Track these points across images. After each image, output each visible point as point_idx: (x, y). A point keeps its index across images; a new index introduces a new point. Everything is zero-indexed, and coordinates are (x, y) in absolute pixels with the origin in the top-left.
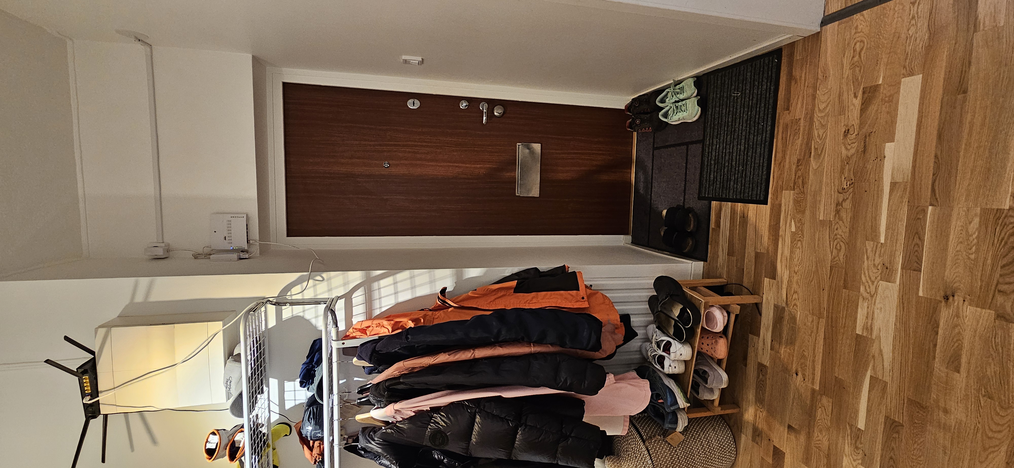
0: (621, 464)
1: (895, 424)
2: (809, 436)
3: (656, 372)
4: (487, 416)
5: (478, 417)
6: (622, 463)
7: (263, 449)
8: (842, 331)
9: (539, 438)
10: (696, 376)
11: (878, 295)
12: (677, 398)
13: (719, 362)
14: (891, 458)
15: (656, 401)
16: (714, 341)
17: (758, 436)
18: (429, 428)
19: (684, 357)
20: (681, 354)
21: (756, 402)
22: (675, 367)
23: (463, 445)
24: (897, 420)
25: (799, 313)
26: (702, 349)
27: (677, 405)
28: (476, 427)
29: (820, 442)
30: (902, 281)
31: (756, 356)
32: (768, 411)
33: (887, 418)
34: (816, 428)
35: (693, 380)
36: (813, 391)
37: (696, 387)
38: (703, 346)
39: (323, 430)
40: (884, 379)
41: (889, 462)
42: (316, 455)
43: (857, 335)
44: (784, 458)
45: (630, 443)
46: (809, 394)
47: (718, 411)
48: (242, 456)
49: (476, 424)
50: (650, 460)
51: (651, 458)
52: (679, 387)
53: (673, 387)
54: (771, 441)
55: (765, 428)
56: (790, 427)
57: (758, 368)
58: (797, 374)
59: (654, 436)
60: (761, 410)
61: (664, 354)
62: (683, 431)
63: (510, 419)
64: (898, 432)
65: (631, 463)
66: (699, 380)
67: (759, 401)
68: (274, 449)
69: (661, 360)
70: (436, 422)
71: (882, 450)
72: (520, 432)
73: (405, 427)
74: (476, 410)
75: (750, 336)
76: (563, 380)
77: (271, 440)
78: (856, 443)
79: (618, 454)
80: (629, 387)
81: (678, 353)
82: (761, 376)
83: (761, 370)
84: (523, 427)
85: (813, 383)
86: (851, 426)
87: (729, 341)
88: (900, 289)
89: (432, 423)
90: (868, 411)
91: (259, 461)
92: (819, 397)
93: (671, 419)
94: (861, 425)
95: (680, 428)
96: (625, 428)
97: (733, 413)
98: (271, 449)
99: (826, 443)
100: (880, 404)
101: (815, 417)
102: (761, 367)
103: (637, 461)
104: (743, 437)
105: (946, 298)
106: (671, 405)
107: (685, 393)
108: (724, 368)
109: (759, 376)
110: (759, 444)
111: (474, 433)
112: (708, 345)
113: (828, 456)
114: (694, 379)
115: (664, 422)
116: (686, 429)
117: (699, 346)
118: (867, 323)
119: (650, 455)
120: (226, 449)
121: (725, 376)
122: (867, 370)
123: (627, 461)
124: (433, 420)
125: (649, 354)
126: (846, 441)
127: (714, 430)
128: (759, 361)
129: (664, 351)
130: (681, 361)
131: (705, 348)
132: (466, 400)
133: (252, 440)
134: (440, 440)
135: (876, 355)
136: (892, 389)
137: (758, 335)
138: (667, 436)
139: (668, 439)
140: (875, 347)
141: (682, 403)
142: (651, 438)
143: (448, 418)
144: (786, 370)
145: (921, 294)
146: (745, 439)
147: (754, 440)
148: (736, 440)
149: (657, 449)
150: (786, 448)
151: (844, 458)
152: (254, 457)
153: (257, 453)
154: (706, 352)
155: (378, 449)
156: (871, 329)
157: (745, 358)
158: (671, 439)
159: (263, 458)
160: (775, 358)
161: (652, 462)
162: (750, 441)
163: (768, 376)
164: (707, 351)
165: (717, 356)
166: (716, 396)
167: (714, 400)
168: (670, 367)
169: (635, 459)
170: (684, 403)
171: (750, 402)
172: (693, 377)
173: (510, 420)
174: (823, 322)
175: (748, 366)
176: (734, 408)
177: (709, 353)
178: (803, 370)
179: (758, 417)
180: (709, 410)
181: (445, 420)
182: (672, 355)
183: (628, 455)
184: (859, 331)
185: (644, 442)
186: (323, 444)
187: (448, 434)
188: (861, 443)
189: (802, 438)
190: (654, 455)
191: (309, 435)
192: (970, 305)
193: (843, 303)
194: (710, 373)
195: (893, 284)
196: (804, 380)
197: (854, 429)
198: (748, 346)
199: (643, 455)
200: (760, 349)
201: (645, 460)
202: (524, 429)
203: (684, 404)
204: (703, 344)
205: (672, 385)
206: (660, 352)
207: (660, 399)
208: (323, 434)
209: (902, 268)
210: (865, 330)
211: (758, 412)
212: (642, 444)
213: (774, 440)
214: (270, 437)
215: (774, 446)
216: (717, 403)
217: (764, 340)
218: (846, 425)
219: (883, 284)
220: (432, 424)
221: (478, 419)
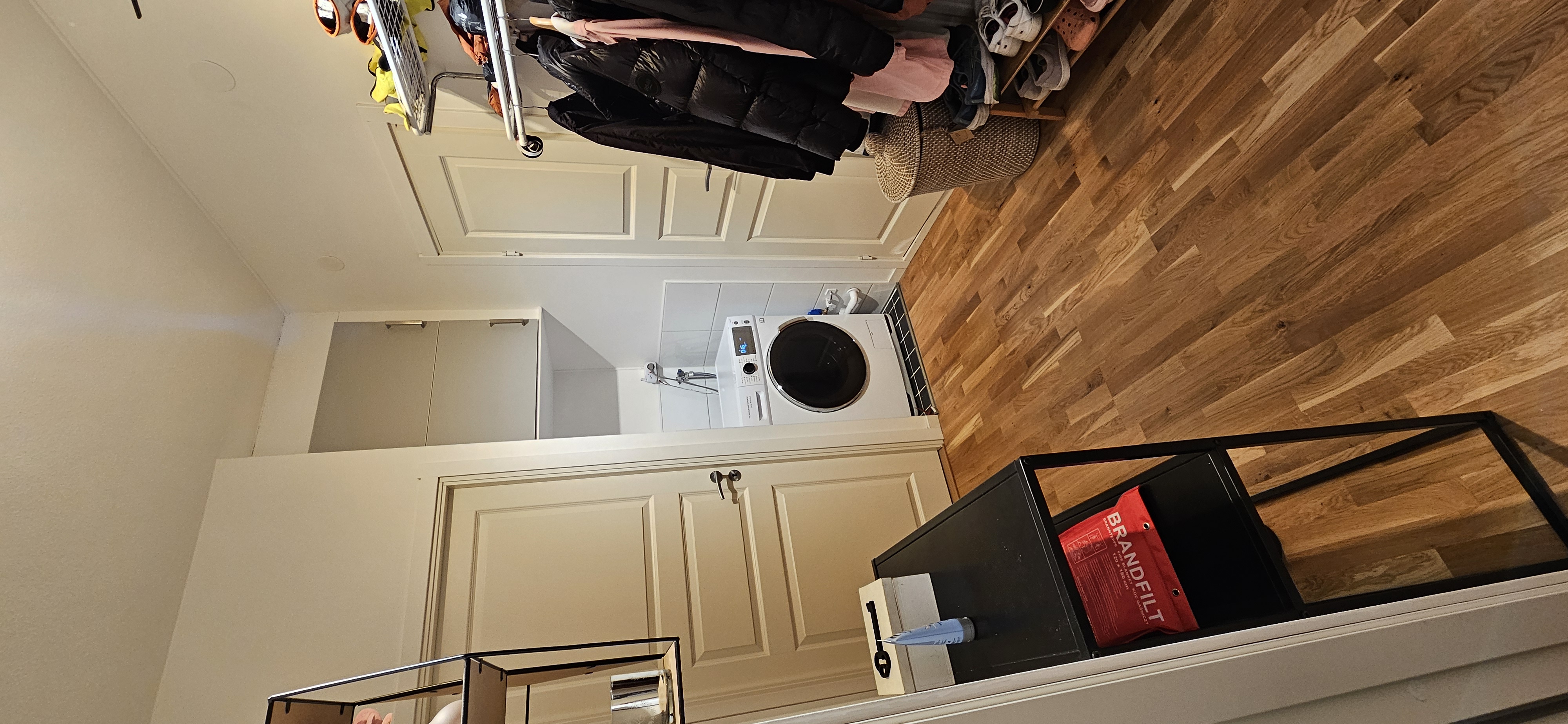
0: (884, 146)
1: (1210, 197)
2: (1116, 177)
3: (978, 43)
4: (714, 71)
5: (702, 68)
6: (886, 146)
7: (400, 27)
8: (1249, 67)
9: (779, 115)
10: (1029, 63)
11: (1331, 39)
12: (987, 90)
13: (1071, 54)
14: (1177, 226)
15: (959, 83)
16: (1080, 22)
17: (1065, 155)
18: (636, 68)
19: (1023, 37)
20: (1022, 32)
21: (1087, 118)
22: (1006, 46)
23: (681, 99)
24: (1214, 193)
25: (1222, 18)
26: (1058, 27)
27: (982, 99)
28: (699, 83)
29: (1123, 186)
30: (1373, 33)
31: (1128, 56)
32: (1094, 133)
33: (1207, 187)
34: (1130, 171)
35: (1023, 67)
36: (1160, 128)
37: (1022, 78)
38: (1062, 25)
39: (483, 22)
40: (1240, 148)
41: (1173, 228)
42: (480, 55)
43: (1261, 81)
44: (1076, 188)
45: (904, 126)
46: (1152, 130)
47: (1036, 115)
48: (376, 36)
49: (699, 78)
50: (919, 154)
51: (921, 150)
52: (996, 76)
53: (989, 73)
54: (1074, 167)
55: (1078, 151)
56: (1105, 159)
57: (1118, 76)
58: (1156, 102)
59: (937, 126)
60: (1088, 129)
61: (1000, 22)
62: (976, 130)
63: (746, 82)
64: (1204, 205)
65: (897, 149)
66: (1031, 70)
67: (1093, 116)
68: (415, 25)
69: (993, 28)
70: (644, 62)
71: (1175, 216)
72: (756, 103)
73: (602, 59)
74: (701, 60)
75: (1140, 23)
76: (829, 49)
77: (407, 11)
78: (1156, 200)
79: (885, 133)
80: (923, 69)
81: (1019, 29)
82: (1115, 87)
83: (1121, 80)
84: (762, 96)
85: (1163, 122)
86: (1166, 181)
87: (1101, 29)
88: (1363, 40)
89: (640, 61)
90: (1196, 174)
91: (399, 43)
92: (1158, 139)
93: (967, 113)
94: (1176, 186)
95: (973, 126)
96: (903, 109)
97: (1053, 121)
98: (411, 26)
99: (1128, 189)
100: (1212, 171)
101: (1138, 160)
102: (1124, 74)
103: (905, 149)
104: (1049, 150)
105: (1396, 78)
106: (974, 98)
107: (1000, 84)
108: (1072, 64)
109: (1113, 86)
110: (1062, 163)
111: (695, 89)
112: (1069, 25)
113: (1120, 203)
114: (1025, 66)
115: (956, 114)
116: (980, 129)
117: (1056, 22)
118: (1285, 70)
119: (921, 147)
120: (349, 23)
121: (1066, 75)
122: (1232, 130)
123: (893, 145)
124: (641, 58)
125: (981, 13)
126: (1149, 195)
127: (1018, 134)
128: (1126, 65)
129: (1002, 17)
130: (1018, 40)
131: (1063, 28)
132: (689, 42)
133: (382, 16)
134: (650, 86)
135: (1259, 115)
136: (1237, 161)
137: (1149, 28)
138: (953, 131)
139: (953, 134)
140: (1269, 103)
141: (989, 97)
142: (932, 128)
143: (661, 61)
144: (1148, 91)
145: (1377, 59)
146: (1049, 154)
147: (1058, 158)
148: (1038, 151)
149: (934, 142)
150: (1084, 180)
151: (1135, 209)
152: (391, 38)
153: (394, 34)
154: (1062, 34)
155: (567, 75)
156: (1284, 79)
157: (1112, 55)
158: (957, 134)
159: (404, 38)
160: (1146, 71)
161: (921, 155)
162: (1052, 159)
163: (1122, 90)
164: (1064, 33)
165: (1071, 46)
166: (1041, 98)
167: (1036, 101)
168: (998, 46)
169: (903, 147)
170: (993, 98)
171: (1082, 115)
172: (1026, 63)
173: (746, 85)
174: (1241, 43)
175: (1109, 67)
176: (1058, 115)
177: (1064, 37)
178: (1167, 100)
179: (1079, 134)
180: (1023, 111)
181: (659, 64)
182: (1009, 30)
183: (897, 138)
184: (1265, 78)
185: (921, 130)
186: (487, 41)
187: (661, 82)
188: (1161, 202)
189: (1109, 175)
190: (927, 148)
191: (464, 25)
192: (1409, 99)
193: (1283, 28)
194: (1049, 67)
195: (1363, 28)
196: (1159, 112)
197: (1167, 185)
198: (1126, 38)
199: (914, 146)
200: (1139, 48)
201: (913, 151)
202: (763, 100)
203: (990, 100)
204: (1064, 20)
205: (989, 68)
206: (996, 17)
207: (963, 85)
208: (484, 27)
209: (1395, 10)
210: (1275, 79)
211: (1083, 130)
212: (917, 132)
213: (1079, 167)
214: (405, 9)
215: (1075, 172)
216: (1037, 105)
217: (1152, 38)
218: (1161, 180)
219: (1354, 21)
220: (639, 64)
221: (702, 72)
